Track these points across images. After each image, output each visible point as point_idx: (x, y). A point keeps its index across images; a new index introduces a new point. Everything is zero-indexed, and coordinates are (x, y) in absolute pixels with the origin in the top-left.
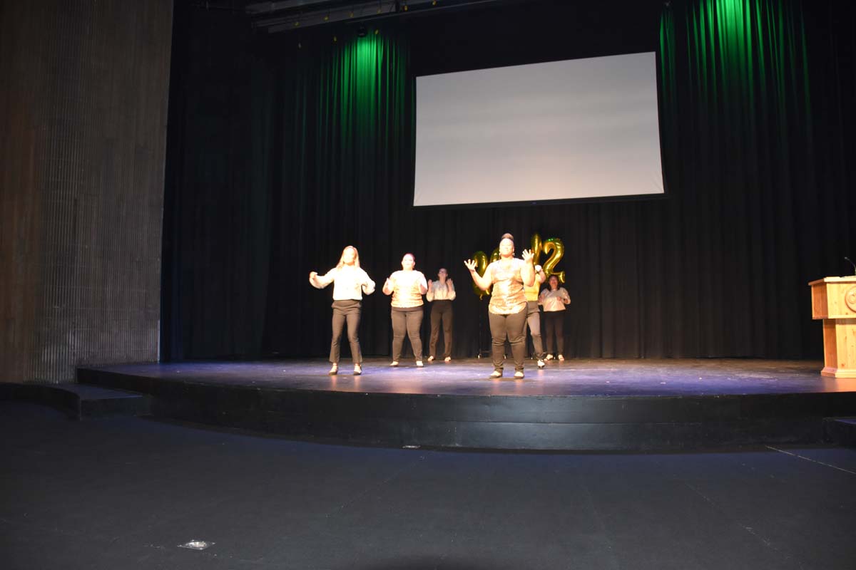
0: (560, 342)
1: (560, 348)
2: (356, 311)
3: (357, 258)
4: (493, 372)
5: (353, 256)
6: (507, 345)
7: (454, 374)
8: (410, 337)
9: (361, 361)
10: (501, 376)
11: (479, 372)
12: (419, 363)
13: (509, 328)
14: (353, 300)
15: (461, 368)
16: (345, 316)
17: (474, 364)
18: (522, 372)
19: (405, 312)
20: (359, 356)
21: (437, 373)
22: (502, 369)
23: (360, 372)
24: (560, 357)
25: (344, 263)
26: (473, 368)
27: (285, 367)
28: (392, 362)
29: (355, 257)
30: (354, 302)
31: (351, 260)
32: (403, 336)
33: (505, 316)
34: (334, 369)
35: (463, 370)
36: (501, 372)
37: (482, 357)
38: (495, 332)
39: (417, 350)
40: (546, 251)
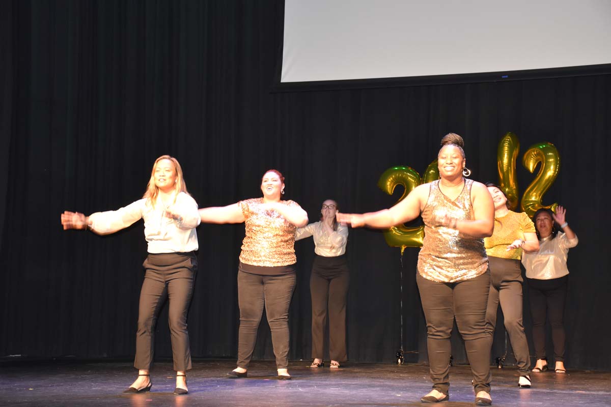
0: (559, 336)
1: (559, 349)
2: (184, 273)
3: (180, 175)
4: (429, 392)
5: (170, 174)
6: (456, 339)
7: (354, 392)
8: (269, 320)
9: (190, 367)
10: (447, 399)
11: (400, 389)
12: (282, 372)
13: (458, 309)
14: (179, 253)
15: (366, 381)
16: (167, 283)
17: (392, 375)
18: (489, 392)
19: (263, 275)
20: (186, 357)
21: (322, 390)
22: (447, 384)
23: (185, 388)
24: (559, 365)
25: (157, 187)
26: (388, 383)
27: (32, 383)
29: (176, 174)
30: (180, 258)
31: (169, 181)
32: (257, 320)
33: (452, 285)
34: (141, 381)
35: (370, 386)
36: (446, 392)
37: (405, 362)
38: (434, 314)
40: (531, 166)
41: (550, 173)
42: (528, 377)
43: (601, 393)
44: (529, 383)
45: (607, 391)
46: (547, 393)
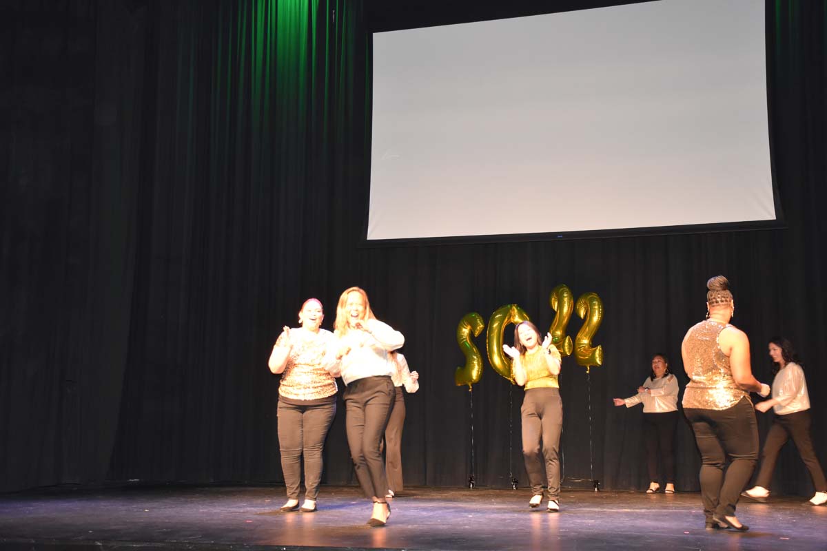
28: (287, 499)
39: (312, 477)
40: (582, 313)
41: (596, 318)
42: (557, 501)
43: (643, 511)
44: (556, 507)
45: (648, 509)
46: (599, 512)
